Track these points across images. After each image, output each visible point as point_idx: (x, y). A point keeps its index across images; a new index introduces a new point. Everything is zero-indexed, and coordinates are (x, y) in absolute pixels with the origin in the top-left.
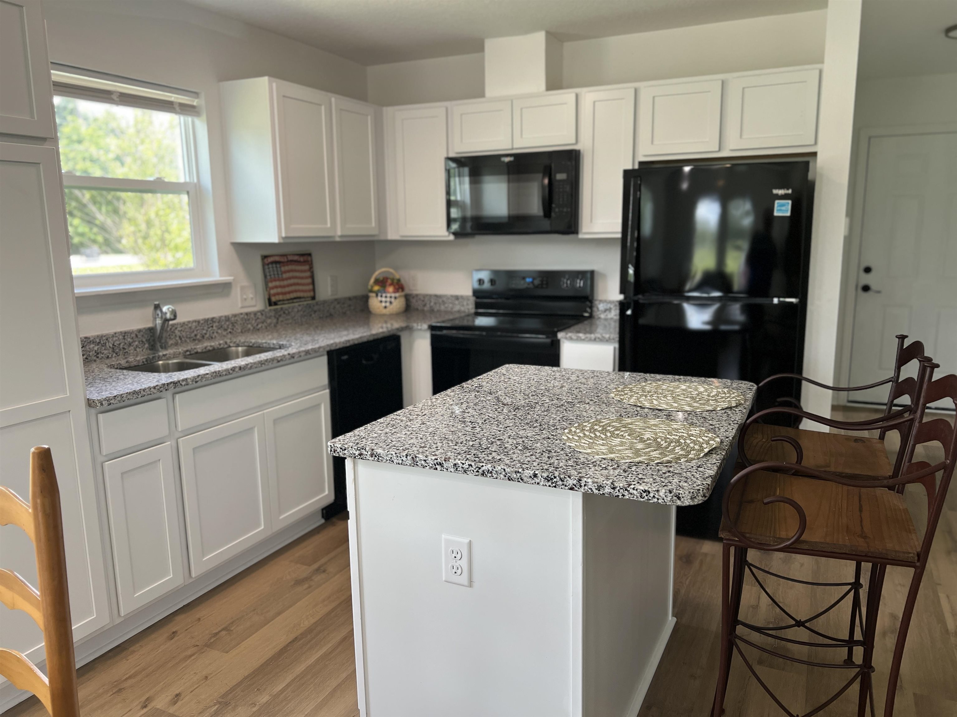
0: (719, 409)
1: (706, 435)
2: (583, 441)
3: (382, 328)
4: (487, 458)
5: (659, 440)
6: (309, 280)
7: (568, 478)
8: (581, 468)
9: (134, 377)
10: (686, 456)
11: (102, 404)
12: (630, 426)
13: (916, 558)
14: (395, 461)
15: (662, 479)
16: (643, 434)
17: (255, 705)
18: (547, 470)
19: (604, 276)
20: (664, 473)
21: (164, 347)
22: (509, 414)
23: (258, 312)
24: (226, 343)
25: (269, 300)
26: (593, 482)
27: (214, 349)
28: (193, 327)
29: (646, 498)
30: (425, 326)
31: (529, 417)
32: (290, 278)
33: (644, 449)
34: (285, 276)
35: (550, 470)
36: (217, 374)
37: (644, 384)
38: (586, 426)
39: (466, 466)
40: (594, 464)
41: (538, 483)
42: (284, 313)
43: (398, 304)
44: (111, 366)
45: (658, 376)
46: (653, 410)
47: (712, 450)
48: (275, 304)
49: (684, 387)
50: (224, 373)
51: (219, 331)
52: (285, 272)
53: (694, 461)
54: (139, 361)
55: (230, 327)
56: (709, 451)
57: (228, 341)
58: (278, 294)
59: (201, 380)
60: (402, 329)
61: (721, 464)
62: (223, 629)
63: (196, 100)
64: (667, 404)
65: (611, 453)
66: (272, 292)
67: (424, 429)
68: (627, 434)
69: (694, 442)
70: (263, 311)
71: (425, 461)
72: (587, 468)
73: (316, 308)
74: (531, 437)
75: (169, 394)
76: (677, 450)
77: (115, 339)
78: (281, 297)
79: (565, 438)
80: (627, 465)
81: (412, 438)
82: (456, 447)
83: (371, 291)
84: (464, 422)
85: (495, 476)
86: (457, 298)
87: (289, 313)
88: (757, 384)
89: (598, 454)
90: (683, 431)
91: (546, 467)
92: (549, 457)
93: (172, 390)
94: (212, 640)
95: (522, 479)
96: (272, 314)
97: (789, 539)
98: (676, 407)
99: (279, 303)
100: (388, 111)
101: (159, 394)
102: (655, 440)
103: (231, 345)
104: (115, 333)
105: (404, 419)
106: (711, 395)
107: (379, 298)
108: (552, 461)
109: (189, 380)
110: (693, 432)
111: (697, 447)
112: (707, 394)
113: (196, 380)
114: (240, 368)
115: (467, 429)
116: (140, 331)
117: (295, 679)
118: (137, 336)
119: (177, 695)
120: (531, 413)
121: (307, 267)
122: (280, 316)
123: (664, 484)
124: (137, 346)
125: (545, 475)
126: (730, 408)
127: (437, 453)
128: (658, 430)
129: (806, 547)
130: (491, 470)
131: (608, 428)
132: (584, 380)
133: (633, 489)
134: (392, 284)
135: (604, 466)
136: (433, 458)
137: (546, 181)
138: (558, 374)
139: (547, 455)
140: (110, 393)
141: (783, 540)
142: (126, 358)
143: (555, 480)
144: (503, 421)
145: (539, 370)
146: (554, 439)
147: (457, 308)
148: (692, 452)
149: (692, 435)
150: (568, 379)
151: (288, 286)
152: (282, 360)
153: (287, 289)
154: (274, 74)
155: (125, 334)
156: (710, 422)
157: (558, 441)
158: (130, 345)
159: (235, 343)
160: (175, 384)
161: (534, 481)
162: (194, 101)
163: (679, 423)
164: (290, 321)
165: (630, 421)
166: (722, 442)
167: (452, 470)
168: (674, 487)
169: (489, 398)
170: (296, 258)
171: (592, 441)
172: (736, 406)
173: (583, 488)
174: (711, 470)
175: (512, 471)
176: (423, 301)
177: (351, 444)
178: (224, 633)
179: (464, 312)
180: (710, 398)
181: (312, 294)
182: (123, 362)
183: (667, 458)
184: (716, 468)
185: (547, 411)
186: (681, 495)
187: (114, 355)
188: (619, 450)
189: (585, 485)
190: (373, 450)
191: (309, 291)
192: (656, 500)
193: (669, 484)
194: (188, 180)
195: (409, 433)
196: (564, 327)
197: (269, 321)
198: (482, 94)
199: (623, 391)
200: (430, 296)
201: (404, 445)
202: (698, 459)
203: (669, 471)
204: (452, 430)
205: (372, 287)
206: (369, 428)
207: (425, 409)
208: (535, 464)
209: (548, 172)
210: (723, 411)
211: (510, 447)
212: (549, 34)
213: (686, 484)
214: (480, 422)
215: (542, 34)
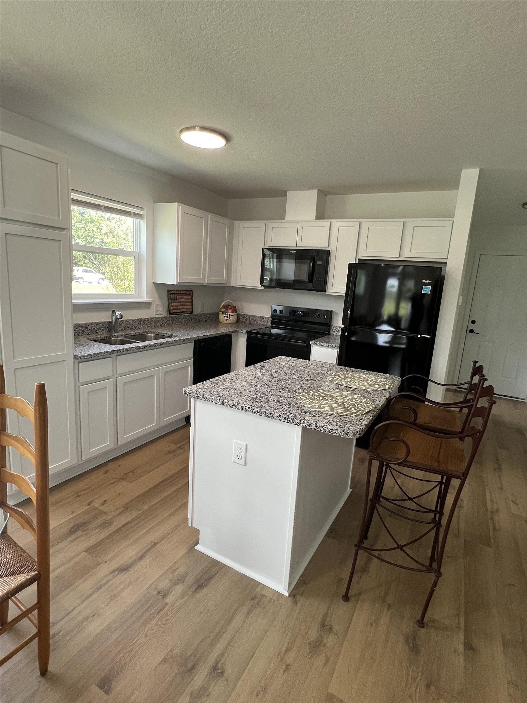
0: (379, 389)
1: (369, 403)
2: (307, 400)
3: (224, 330)
4: (258, 405)
5: (345, 403)
6: (190, 304)
7: (295, 419)
8: (303, 415)
9: (99, 346)
10: (355, 413)
11: (81, 358)
12: (332, 395)
13: (462, 475)
14: (214, 402)
15: (341, 424)
16: (338, 400)
17: (141, 510)
18: (286, 414)
19: (337, 314)
20: (343, 421)
21: (116, 332)
22: (275, 383)
23: (164, 317)
24: (146, 332)
25: (170, 312)
26: (307, 423)
27: (140, 334)
28: (131, 323)
29: (331, 432)
30: (245, 332)
31: (284, 385)
32: (180, 302)
33: (336, 407)
34: (178, 301)
35: (287, 414)
36: (139, 348)
37: (346, 373)
38: (311, 393)
39: (247, 408)
40: (310, 413)
41: (281, 420)
42: (176, 319)
43: (233, 319)
44: (89, 339)
45: (354, 369)
46: (347, 387)
47: (369, 411)
48: (173, 314)
49: (365, 376)
50: (142, 348)
51: (144, 326)
52: (179, 299)
53: (359, 416)
54: (103, 337)
55: (149, 324)
56: (368, 412)
57: (147, 331)
58: (174, 309)
59: (130, 350)
60: (233, 332)
61: (372, 419)
62: (131, 472)
63: (142, 212)
64: (354, 385)
65: (320, 408)
66: (171, 308)
67: (231, 387)
68: (330, 399)
69: (362, 406)
70: (166, 317)
71: (228, 403)
72: (306, 415)
73: (192, 317)
74: (283, 396)
75: (114, 355)
76: (353, 409)
77: (92, 325)
78: (176, 311)
79: (299, 398)
80: (326, 415)
81: (224, 391)
82: (244, 398)
83: (221, 311)
84: (251, 385)
85: (260, 414)
86: (263, 318)
87: (179, 319)
88: (402, 377)
89: (313, 408)
90: (358, 399)
91: (286, 412)
92: (288, 407)
93: (116, 354)
94: (124, 477)
95: (273, 417)
96: (170, 319)
97: (401, 460)
98: (358, 387)
99: (174, 314)
100: (237, 222)
101: (109, 355)
102: (343, 403)
103: (149, 333)
104: (93, 323)
105: (223, 380)
106: (377, 382)
107: (224, 315)
108: (290, 410)
109: (124, 350)
110: (363, 401)
111: (362, 409)
112: (375, 381)
113: (128, 349)
114: (150, 346)
115: (252, 388)
116: (105, 322)
117: (162, 499)
118: (103, 325)
119: (105, 501)
120: (286, 383)
121: (190, 297)
122: (174, 320)
123: (341, 427)
124: (103, 330)
125: (284, 416)
126: (385, 390)
127: (234, 400)
128: (345, 398)
129: (409, 464)
130: (259, 411)
131: (322, 395)
132: (317, 368)
133: (326, 428)
134: (230, 309)
135: (314, 414)
136: (232, 402)
137: (312, 264)
138: (304, 363)
139: (288, 406)
140: (86, 353)
141: (399, 459)
142: (97, 335)
143: (289, 419)
144: (271, 386)
145: (295, 360)
146: (293, 398)
147: (263, 323)
148: (359, 411)
149: (362, 402)
150: (309, 367)
151: (179, 306)
152: (171, 343)
153: (179, 307)
154: (181, 201)
155: (97, 324)
156: (373, 396)
157: (295, 399)
158: (99, 329)
159: (150, 332)
160: (117, 351)
161: (279, 419)
162: (141, 212)
163: (357, 395)
164: (179, 323)
165: (333, 392)
166: (375, 407)
167: (240, 409)
168: (346, 428)
169: (267, 373)
170: (184, 292)
171: (311, 401)
172: (388, 389)
173: (302, 424)
174: (366, 421)
175: (269, 413)
176: (246, 318)
177: (194, 391)
178: (131, 474)
179: (266, 325)
180: (376, 383)
182: (95, 337)
183: (346, 413)
184: (369, 421)
185: (294, 383)
186: (348, 433)
187: (91, 333)
188: (324, 407)
189: (303, 423)
190: (204, 395)
191: (190, 309)
192: (336, 434)
193: (344, 427)
194: (135, 250)
195: (223, 388)
196: (314, 338)
197: (168, 322)
198: (284, 219)
199: (334, 376)
200: (250, 315)
201: (219, 394)
202: (361, 415)
203: (345, 420)
204: (245, 388)
205: (221, 309)
206: (204, 383)
207: (234, 376)
208: (281, 410)
209: (313, 260)
210: (381, 391)
211: (271, 400)
212: (319, 191)
213: (352, 428)
214: (259, 385)
215: (316, 191)
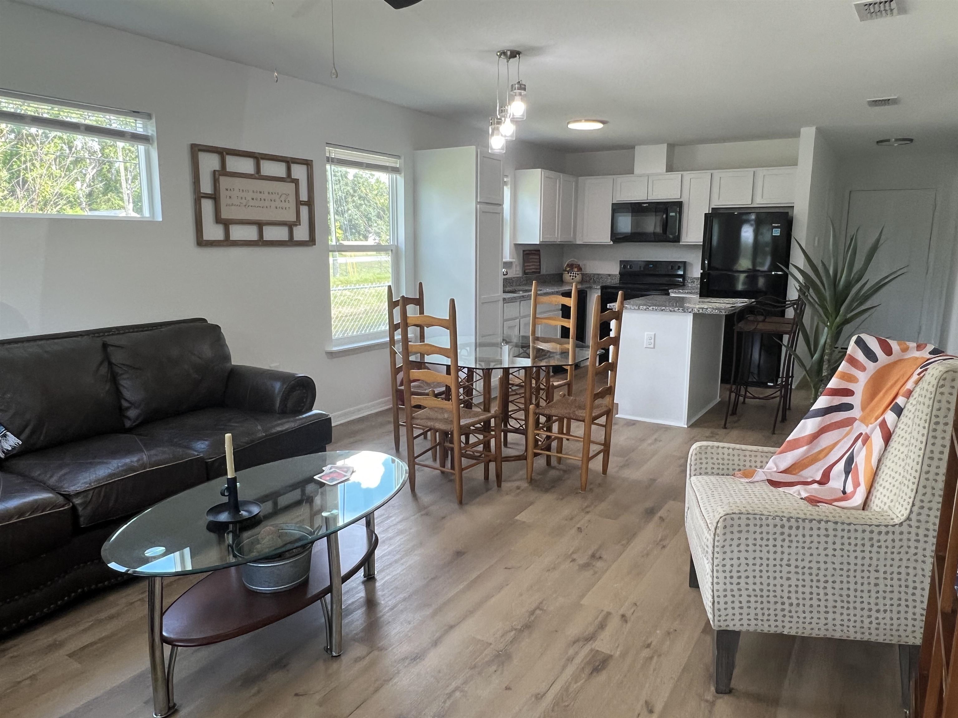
0: (738, 302)
6: (539, 264)
7: (688, 311)
19: (691, 265)
25: (524, 271)
30: (599, 287)
32: (532, 262)
34: (530, 261)
37: (709, 299)
39: (656, 308)
41: (679, 312)
43: (579, 278)
47: (733, 307)
51: (508, 284)
52: (531, 258)
55: (512, 283)
58: (527, 269)
60: (588, 288)
63: (507, 179)
66: (525, 268)
70: (522, 276)
73: (541, 277)
75: (520, 300)
78: (528, 271)
83: (566, 271)
85: (666, 311)
86: (609, 275)
87: (531, 279)
88: (755, 299)
93: (517, 299)
95: (674, 311)
96: (525, 279)
98: (721, 302)
99: (527, 273)
100: (581, 179)
106: (735, 301)
107: (569, 274)
121: (538, 257)
122: (528, 278)
126: (743, 303)
133: (708, 311)
134: (575, 267)
137: (664, 216)
143: (685, 310)
147: (609, 281)
153: (530, 267)
156: (735, 304)
167: (652, 310)
170: (534, 252)
175: (671, 309)
176: (590, 277)
181: (538, 271)
189: (694, 311)
191: (538, 269)
192: (715, 313)
197: (523, 282)
198: (632, 173)
200: (594, 274)
205: (566, 268)
209: (666, 212)
212: (669, 145)
215: (665, 145)
